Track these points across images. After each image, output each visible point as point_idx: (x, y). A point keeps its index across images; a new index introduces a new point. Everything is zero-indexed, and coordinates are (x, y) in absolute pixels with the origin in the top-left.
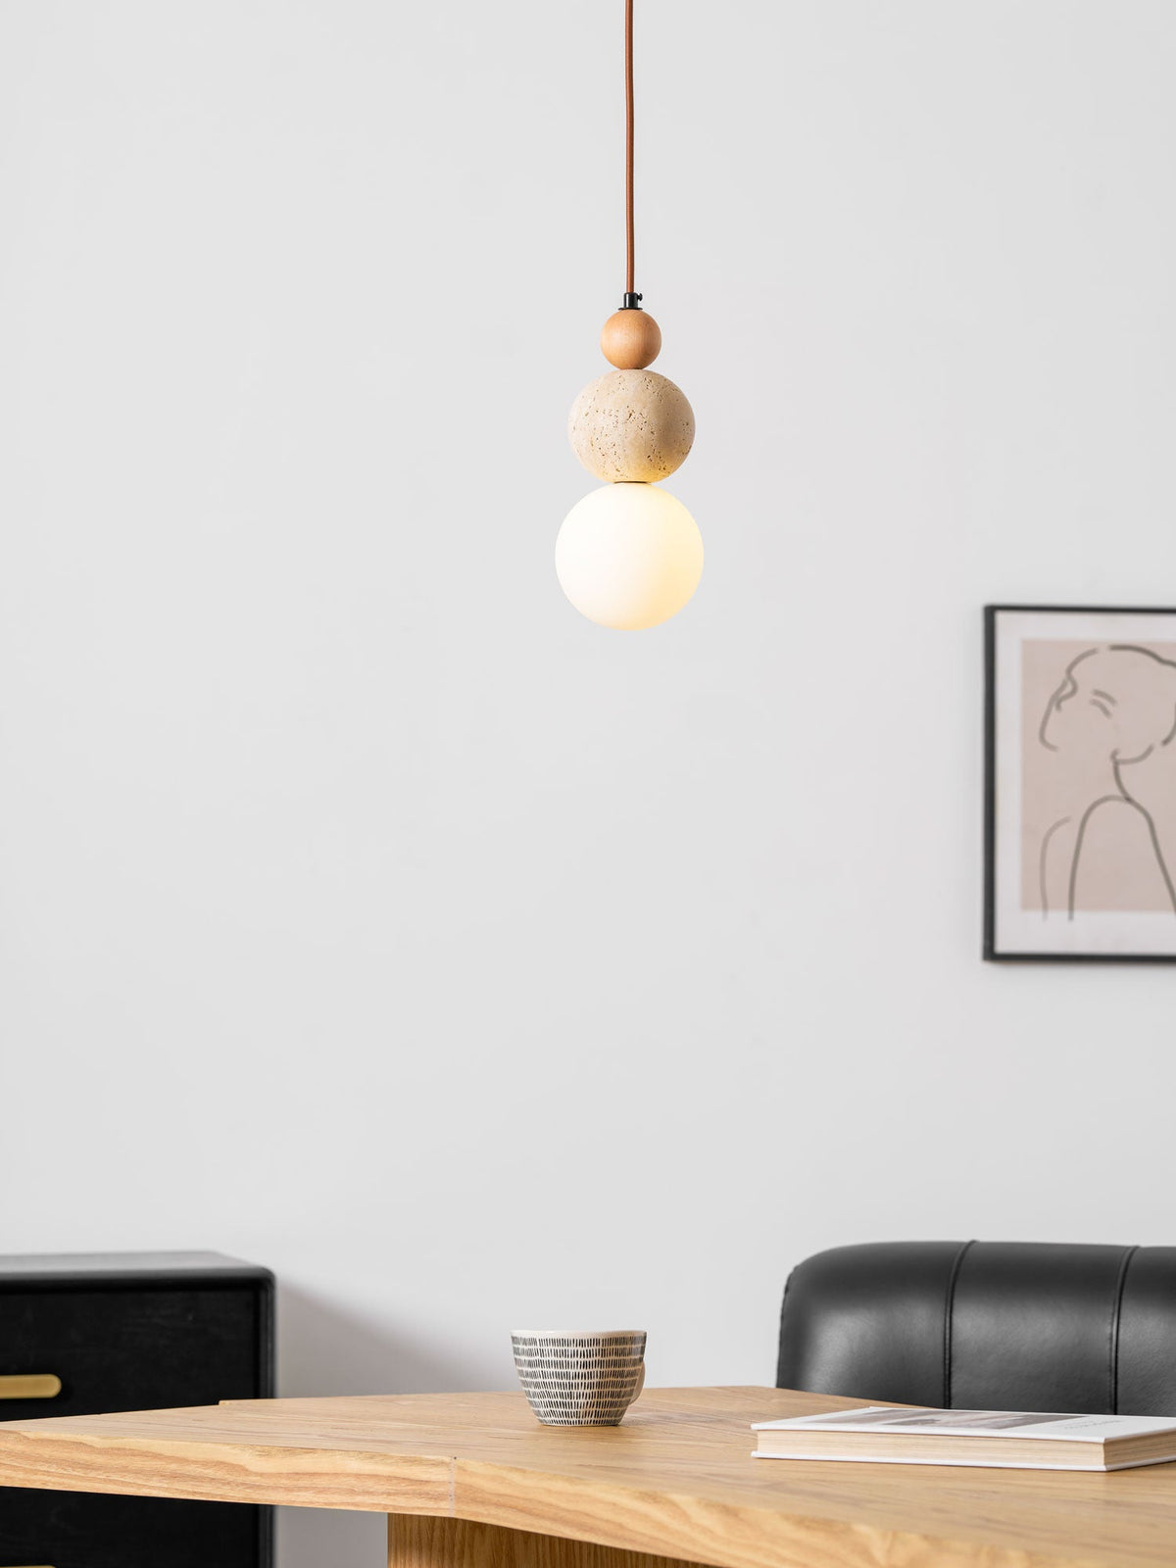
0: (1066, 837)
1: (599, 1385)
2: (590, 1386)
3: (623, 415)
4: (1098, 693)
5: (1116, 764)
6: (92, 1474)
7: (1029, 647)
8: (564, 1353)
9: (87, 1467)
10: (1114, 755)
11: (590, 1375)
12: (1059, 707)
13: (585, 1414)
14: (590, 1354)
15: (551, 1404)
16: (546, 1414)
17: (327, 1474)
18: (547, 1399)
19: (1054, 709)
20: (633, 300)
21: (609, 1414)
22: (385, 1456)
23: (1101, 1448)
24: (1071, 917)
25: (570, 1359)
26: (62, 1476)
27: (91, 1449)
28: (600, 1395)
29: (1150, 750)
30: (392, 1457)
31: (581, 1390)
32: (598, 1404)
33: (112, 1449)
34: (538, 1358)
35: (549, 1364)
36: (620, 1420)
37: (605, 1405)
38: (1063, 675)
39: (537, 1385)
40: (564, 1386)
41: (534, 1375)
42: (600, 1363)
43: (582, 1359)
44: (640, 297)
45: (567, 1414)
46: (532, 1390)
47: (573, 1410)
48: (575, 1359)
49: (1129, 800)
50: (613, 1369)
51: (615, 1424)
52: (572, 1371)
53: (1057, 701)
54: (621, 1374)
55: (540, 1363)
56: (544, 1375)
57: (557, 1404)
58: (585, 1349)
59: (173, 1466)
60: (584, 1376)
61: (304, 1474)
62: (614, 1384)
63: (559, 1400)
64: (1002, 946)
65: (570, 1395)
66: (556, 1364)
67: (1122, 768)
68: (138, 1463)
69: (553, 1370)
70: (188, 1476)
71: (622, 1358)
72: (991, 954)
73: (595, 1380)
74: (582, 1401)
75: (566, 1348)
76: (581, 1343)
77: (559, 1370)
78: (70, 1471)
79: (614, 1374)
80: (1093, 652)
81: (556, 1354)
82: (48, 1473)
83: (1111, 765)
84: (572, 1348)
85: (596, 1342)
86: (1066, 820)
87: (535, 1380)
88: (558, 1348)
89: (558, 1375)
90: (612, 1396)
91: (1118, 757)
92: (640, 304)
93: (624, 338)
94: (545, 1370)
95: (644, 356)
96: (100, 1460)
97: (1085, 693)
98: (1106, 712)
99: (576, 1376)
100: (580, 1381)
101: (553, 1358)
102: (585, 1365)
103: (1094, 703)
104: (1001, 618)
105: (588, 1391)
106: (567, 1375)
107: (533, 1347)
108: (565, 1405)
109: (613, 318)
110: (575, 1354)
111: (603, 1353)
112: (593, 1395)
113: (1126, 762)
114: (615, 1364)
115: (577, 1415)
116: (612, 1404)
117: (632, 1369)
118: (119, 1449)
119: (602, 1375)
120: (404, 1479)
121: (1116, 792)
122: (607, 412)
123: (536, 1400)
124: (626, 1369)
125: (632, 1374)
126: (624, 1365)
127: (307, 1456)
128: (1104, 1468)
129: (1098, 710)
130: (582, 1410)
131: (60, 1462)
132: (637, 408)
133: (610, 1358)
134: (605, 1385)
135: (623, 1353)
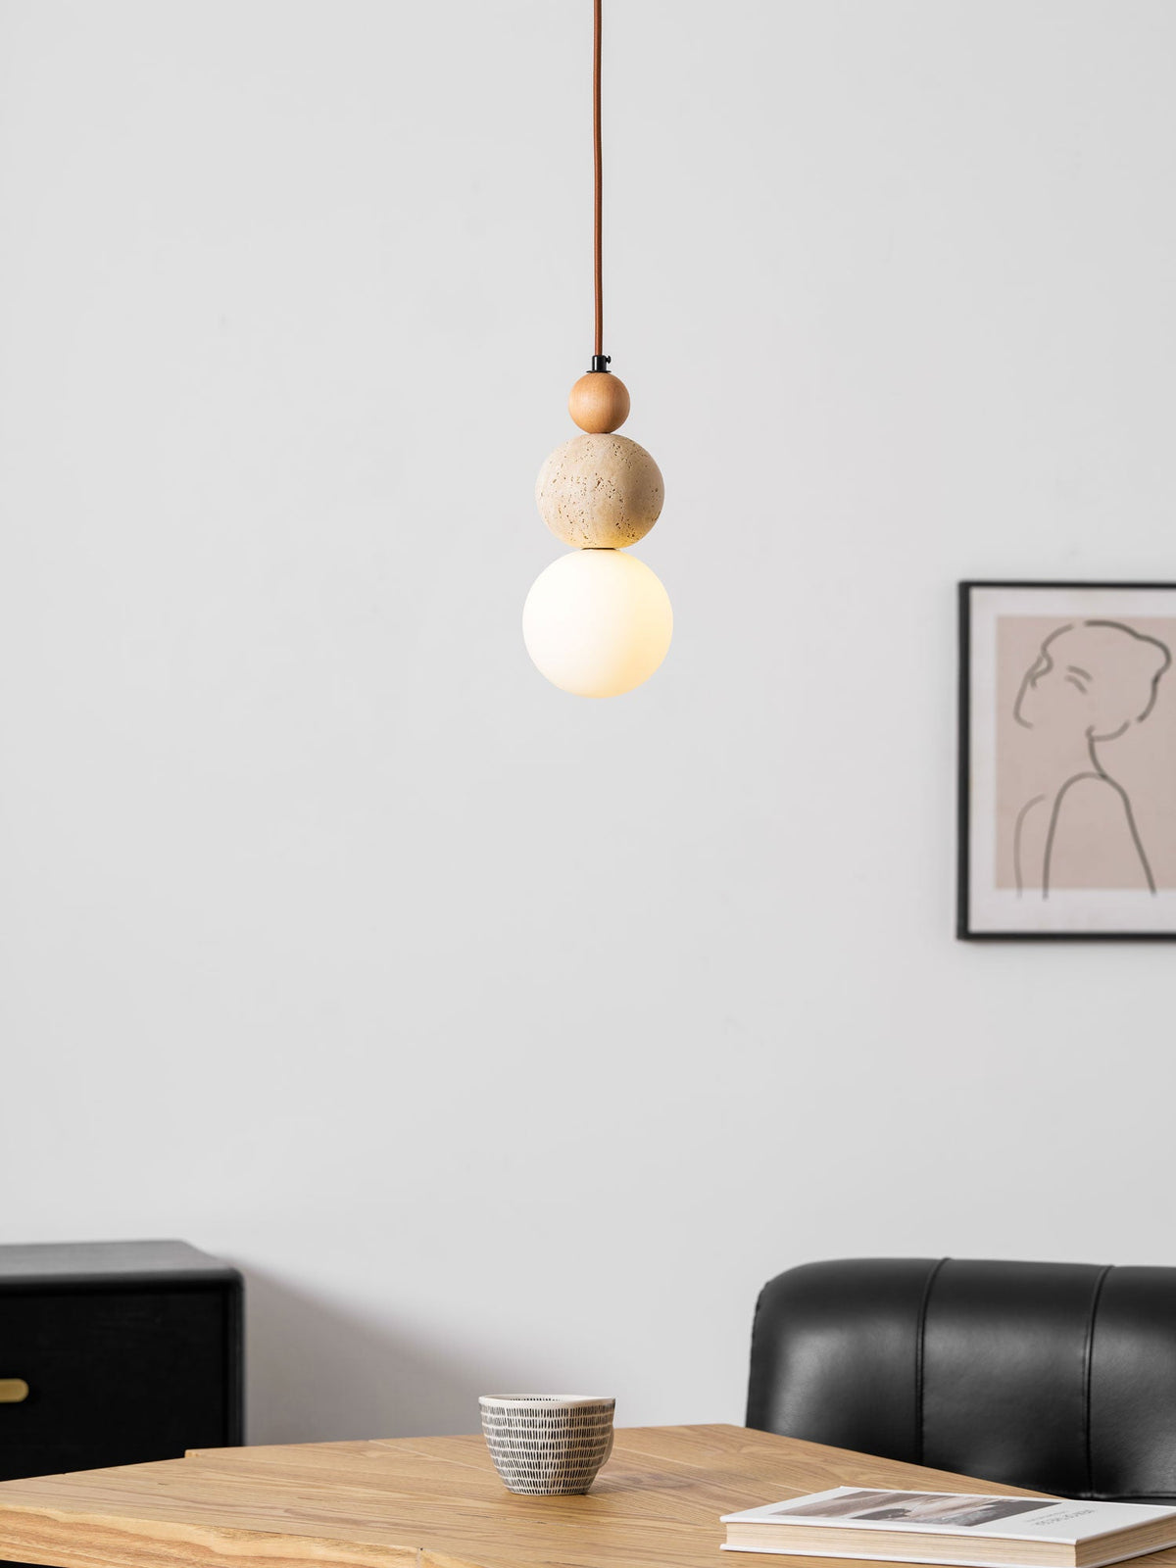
0: (1041, 815)
1: (567, 1455)
2: (558, 1456)
3: (591, 482)
4: (1073, 669)
5: (1091, 742)
6: (57, 1549)
7: (1004, 623)
8: (532, 1424)
9: (50, 1541)
10: (1089, 732)
11: (558, 1445)
12: (1034, 684)
13: (554, 1484)
14: (558, 1424)
15: (519, 1473)
16: (514, 1483)
17: (293, 1559)
18: (515, 1469)
19: (1029, 686)
20: (601, 363)
21: (577, 1483)
22: (351, 1544)
23: (1073, 1550)
24: (1045, 896)
25: (538, 1430)
26: (26, 1549)
27: (55, 1523)
28: (568, 1465)
29: (1125, 727)
30: (358, 1546)
31: (549, 1460)
32: (567, 1474)
33: (77, 1524)
34: (507, 1427)
35: (517, 1434)
36: (588, 1489)
37: (573, 1475)
38: (1038, 652)
39: (505, 1454)
40: (532, 1456)
41: (501, 1444)
42: (569, 1434)
43: (550, 1430)
44: (608, 360)
45: (535, 1484)
46: (500, 1459)
47: (542, 1480)
48: (543, 1430)
49: (1104, 777)
50: (581, 1439)
51: (583, 1493)
52: (540, 1441)
53: (1032, 678)
54: (590, 1443)
55: (509, 1433)
56: (512, 1445)
57: (525, 1474)
58: (553, 1419)
59: (138, 1544)
60: (552, 1446)
61: (270, 1558)
62: (582, 1454)
63: (527, 1469)
64: (976, 925)
65: (538, 1465)
66: (524, 1434)
67: (1098, 745)
68: (102, 1539)
69: (521, 1440)
70: (153, 1555)
71: (590, 1427)
72: (964, 933)
73: (564, 1450)
74: (550, 1470)
75: (535, 1418)
76: (550, 1413)
77: (527, 1440)
78: (35, 1545)
79: (583, 1444)
80: (1068, 628)
81: (524, 1424)
82: (11, 1545)
83: (1085, 741)
84: (540, 1419)
85: (565, 1412)
86: (1040, 798)
87: (502, 1449)
88: (526, 1419)
89: (526, 1445)
90: (580, 1466)
91: (1095, 733)
92: (608, 366)
93: (592, 402)
94: (513, 1439)
95: (613, 418)
96: (65, 1534)
97: (1059, 671)
98: (1082, 688)
99: (544, 1446)
100: (548, 1451)
101: (520, 1428)
102: (553, 1435)
103: (1070, 679)
104: (976, 594)
105: (556, 1461)
106: (535, 1446)
107: (501, 1416)
108: (533, 1475)
109: (582, 381)
111: (572, 1423)
112: (561, 1465)
113: (1101, 738)
114: (584, 1433)
115: (545, 1484)
116: (580, 1473)
117: (601, 1437)
118: (83, 1524)
119: (570, 1445)
121: (1092, 769)
122: (575, 480)
123: (504, 1468)
124: (595, 1438)
125: (602, 1442)
126: (593, 1435)
127: (272, 1540)
129: (1072, 686)
130: (550, 1480)
131: (24, 1535)
132: (605, 476)
133: (579, 1428)
134: (575, 1454)
135: (592, 1422)
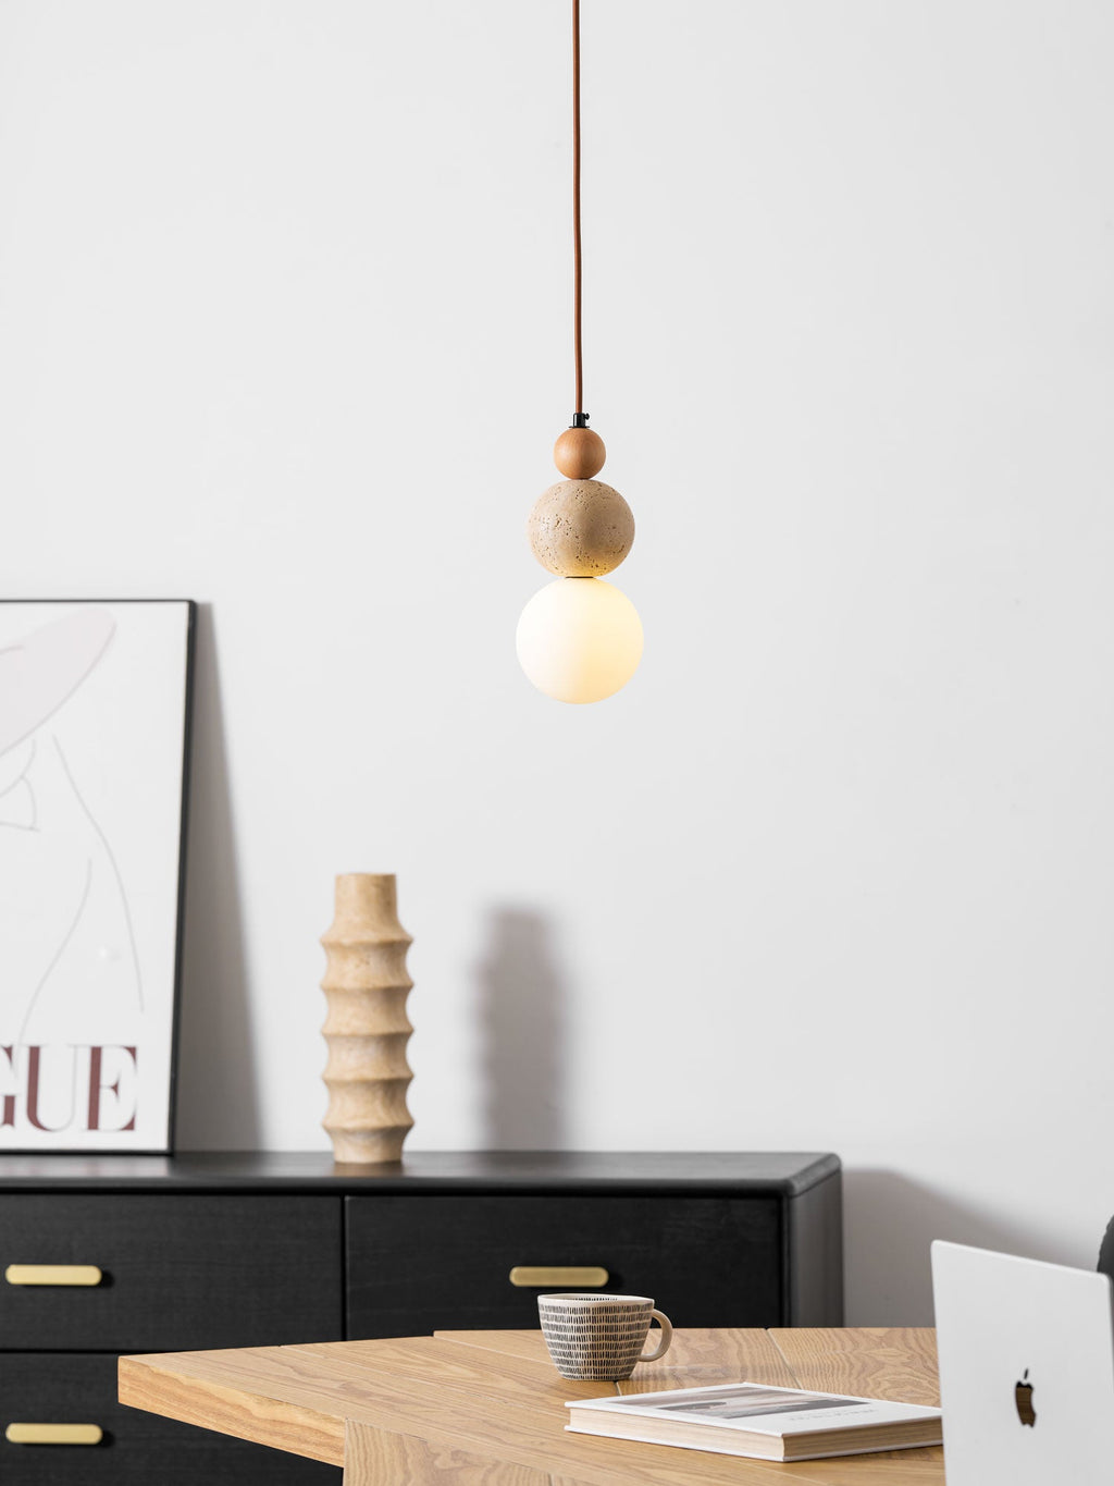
1: (593, 1347)
2: (585, 1347)
3: (553, 523)
6: (182, 1407)
8: (562, 1319)
11: (584, 1338)
13: (585, 1371)
20: (581, 419)
21: (615, 1371)
22: (314, 1413)
23: (782, 1442)
25: (566, 1324)
27: (181, 1385)
28: (595, 1355)
31: (578, 1351)
32: (595, 1363)
33: (191, 1387)
37: (601, 1364)
42: (592, 1329)
43: (576, 1325)
44: (587, 417)
45: (571, 1371)
47: (575, 1367)
48: (570, 1325)
50: (605, 1333)
52: (569, 1334)
54: (615, 1338)
58: (578, 1316)
60: (579, 1339)
61: (278, 1421)
62: (607, 1346)
65: (570, 1355)
68: (201, 1400)
71: (614, 1324)
73: (589, 1343)
74: (579, 1359)
76: (574, 1311)
79: (607, 1338)
84: (567, 1315)
85: (587, 1310)
90: (607, 1356)
95: (589, 467)
99: (572, 1339)
100: (575, 1343)
102: (578, 1329)
105: (583, 1352)
106: (565, 1338)
108: (568, 1362)
109: (562, 436)
110: (570, 1320)
111: (594, 1320)
112: (589, 1355)
115: (578, 1371)
116: (608, 1363)
119: (594, 1338)
120: (324, 1433)
124: (619, 1333)
125: (638, 1336)
126: (615, 1330)
128: (782, 1460)
130: (582, 1368)
131: (166, 1394)
132: (564, 516)
133: (602, 1324)
134: (600, 1347)
135: (614, 1319)
